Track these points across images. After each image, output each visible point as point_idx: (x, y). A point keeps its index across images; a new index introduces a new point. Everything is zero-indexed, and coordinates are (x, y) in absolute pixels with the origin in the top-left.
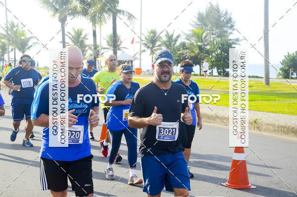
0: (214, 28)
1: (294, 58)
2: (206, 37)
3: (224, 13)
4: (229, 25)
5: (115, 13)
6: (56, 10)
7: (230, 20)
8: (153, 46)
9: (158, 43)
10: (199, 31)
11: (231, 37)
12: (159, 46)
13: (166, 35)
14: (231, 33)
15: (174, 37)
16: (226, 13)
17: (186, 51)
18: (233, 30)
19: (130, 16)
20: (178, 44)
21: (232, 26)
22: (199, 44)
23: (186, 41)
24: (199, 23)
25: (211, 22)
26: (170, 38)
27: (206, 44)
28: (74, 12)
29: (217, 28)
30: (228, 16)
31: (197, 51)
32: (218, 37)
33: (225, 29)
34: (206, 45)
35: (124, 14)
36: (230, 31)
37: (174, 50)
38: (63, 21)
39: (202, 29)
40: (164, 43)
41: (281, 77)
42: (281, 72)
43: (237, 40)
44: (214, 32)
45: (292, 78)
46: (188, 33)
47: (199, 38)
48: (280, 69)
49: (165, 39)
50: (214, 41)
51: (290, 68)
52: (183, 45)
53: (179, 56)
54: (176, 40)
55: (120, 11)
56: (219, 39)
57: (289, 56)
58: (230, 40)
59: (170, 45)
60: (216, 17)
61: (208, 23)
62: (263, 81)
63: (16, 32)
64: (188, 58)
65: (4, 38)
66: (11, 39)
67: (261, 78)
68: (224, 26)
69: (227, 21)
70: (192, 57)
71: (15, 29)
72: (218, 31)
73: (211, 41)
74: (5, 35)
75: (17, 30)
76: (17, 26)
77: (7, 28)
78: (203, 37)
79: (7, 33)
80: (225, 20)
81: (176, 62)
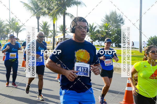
0: (114, 23)
1: (154, 39)
3: (119, 15)
4: (122, 22)
5: (65, 14)
7: (122, 19)
10: (106, 24)
15: (94, 27)
16: (120, 15)
17: (100, 34)
18: (123, 24)
19: (72, 16)
20: (95, 30)
21: (123, 23)
22: (106, 31)
23: (100, 29)
24: (106, 20)
25: (112, 20)
26: (91, 27)
27: (110, 30)
28: (44, 14)
29: (115, 23)
30: (121, 17)
31: (105, 34)
32: (116, 27)
33: (119, 24)
34: (110, 32)
35: (69, 15)
36: (122, 25)
37: (93, 33)
38: (38, 18)
39: (108, 23)
44: (114, 25)
46: (101, 25)
47: (106, 28)
50: (114, 29)
51: (152, 44)
52: (98, 31)
53: (96, 37)
55: (67, 13)
56: (116, 29)
57: (151, 38)
59: (91, 31)
60: (115, 17)
61: (111, 20)
62: (139, 50)
63: (14, 23)
64: (100, 38)
65: (8, 26)
66: (11, 26)
67: (137, 49)
68: (119, 22)
69: (120, 20)
70: (102, 37)
71: (14, 22)
72: (116, 24)
73: (112, 30)
74: (8, 24)
75: (15, 22)
76: (15, 20)
77: (10, 21)
78: (108, 28)
79: (10, 23)
80: (119, 19)
81: (94, 40)
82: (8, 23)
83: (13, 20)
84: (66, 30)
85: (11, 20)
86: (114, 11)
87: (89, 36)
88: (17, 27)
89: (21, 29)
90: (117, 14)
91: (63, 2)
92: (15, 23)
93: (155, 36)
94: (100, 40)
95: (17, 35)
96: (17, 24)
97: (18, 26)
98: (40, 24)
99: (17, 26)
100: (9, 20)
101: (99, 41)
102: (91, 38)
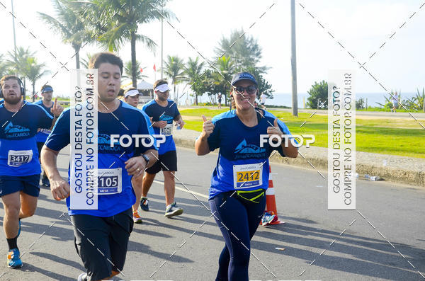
0: (240, 55)
1: (321, 87)
2: (231, 65)
3: (250, 39)
4: (256, 52)
5: (134, 38)
6: (69, 36)
7: (256, 47)
8: (176, 74)
9: (181, 71)
10: (224, 59)
11: (258, 65)
12: (182, 74)
13: (189, 63)
14: (257, 61)
15: (198, 64)
16: (252, 39)
17: (211, 80)
18: (260, 58)
19: (150, 43)
20: (202, 72)
21: (258, 54)
22: (224, 72)
23: (211, 69)
24: (223, 50)
25: (236, 49)
26: (193, 65)
27: (232, 72)
28: (89, 38)
29: (243, 55)
30: (254, 43)
31: (222, 80)
32: (244, 65)
33: (251, 56)
34: (232, 74)
35: (143, 40)
36: (256, 59)
37: (198, 78)
38: (77, 47)
39: (228, 56)
40: (187, 71)
41: (308, 107)
42: (309, 102)
43: (264, 68)
44: (240, 60)
45: (320, 108)
46: (213, 60)
47: (225, 66)
48: (309, 99)
49: (188, 67)
50: (240, 68)
51: (317, 98)
52: (208, 73)
53: (203, 85)
54: (200, 68)
55: (139, 37)
56: (245, 67)
57: (316, 85)
58: (257, 68)
59: (194, 73)
60: (242, 43)
61: (233, 50)
62: (291, 111)
63: (25, 60)
64: (213, 87)
65: (12, 65)
66: (20, 66)
67: (289, 108)
68: (250, 54)
69: (253, 48)
70: (217, 86)
71: (24, 56)
72: (244, 58)
73: (237, 70)
74: (13, 62)
75: (27, 57)
76: (27, 53)
77: (16, 54)
78: (229, 65)
79: (16, 60)
80: (251, 47)
81: (199, 91)
82: (13, 60)
83: (22, 52)
84: (139, 73)
85: (18, 53)
86: (239, 30)
87: (190, 84)
88: (33, 67)
89: (41, 72)
90: (246, 36)
91: (130, 11)
92: (28, 59)
93: (324, 82)
94: (211, 91)
95: (33, 85)
96: (34, 62)
97: (33, 65)
98: (80, 60)
99: (31, 66)
100: (13, 53)
101: (209, 94)
102: (195, 89)
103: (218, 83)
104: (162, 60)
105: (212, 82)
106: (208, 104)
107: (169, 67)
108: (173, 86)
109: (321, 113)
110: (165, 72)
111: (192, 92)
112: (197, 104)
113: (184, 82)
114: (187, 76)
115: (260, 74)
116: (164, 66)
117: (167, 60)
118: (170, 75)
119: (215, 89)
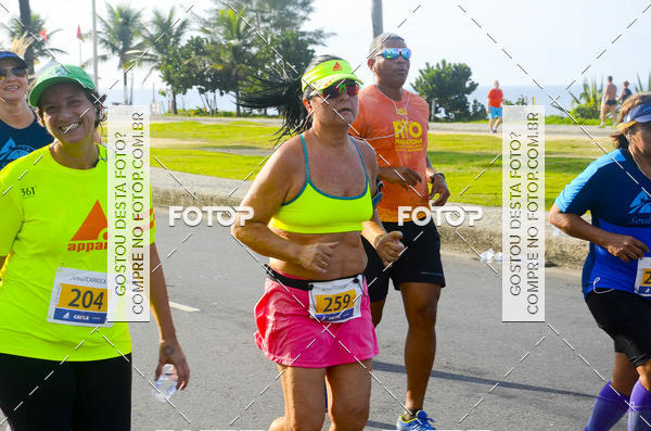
0: (267, 6)
1: (439, 74)
2: (247, 27)
8: (126, 48)
9: (137, 41)
10: (230, 13)
12: (140, 46)
13: (154, 22)
14: (304, 18)
15: (175, 26)
17: (205, 59)
18: (309, 11)
20: (183, 42)
21: (305, 4)
22: (234, 42)
23: (202, 35)
26: (164, 26)
27: (249, 42)
29: (273, 6)
31: (227, 58)
32: (276, 26)
33: (291, 8)
34: (249, 46)
36: (302, 13)
37: (175, 55)
39: (239, 7)
40: (151, 40)
43: (319, 34)
44: (266, 16)
45: (437, 120)
46: (207, 17)
47: (233, 29)
49: (153, 30)
50: (266, 34)
51: (431, 97)
52: (196, 45)
53: (187, 71)
54: (179, 34)
56: (279, 32)
57: (428, 71)
58: (303, 34)
59: (166, 44)
64: (208, 76)
70: (217, 74)
72: (275, 13)
73: (260, 37)
78: (242, 28)
81: (180, 83)
84: (43, 43)
87: (157, 68)
93: (444, 62)
94: (206, 84)
101: (202, 92)
102: (168, 79)
103: (219, 68)
104: (94, 14)
105: (207, 65)
106: (200, 112)
107: (110, 30)
108: (122, 71)
109: (438, 129)
110: (103, 40)
111: (164, 86)
112: (176, 113)
113: (145, 64)
114: (151, 51)
115: (310, 47)
116: (100, 27)
117: (106, 16)
118: (114, 49)
119: (214, 81)
